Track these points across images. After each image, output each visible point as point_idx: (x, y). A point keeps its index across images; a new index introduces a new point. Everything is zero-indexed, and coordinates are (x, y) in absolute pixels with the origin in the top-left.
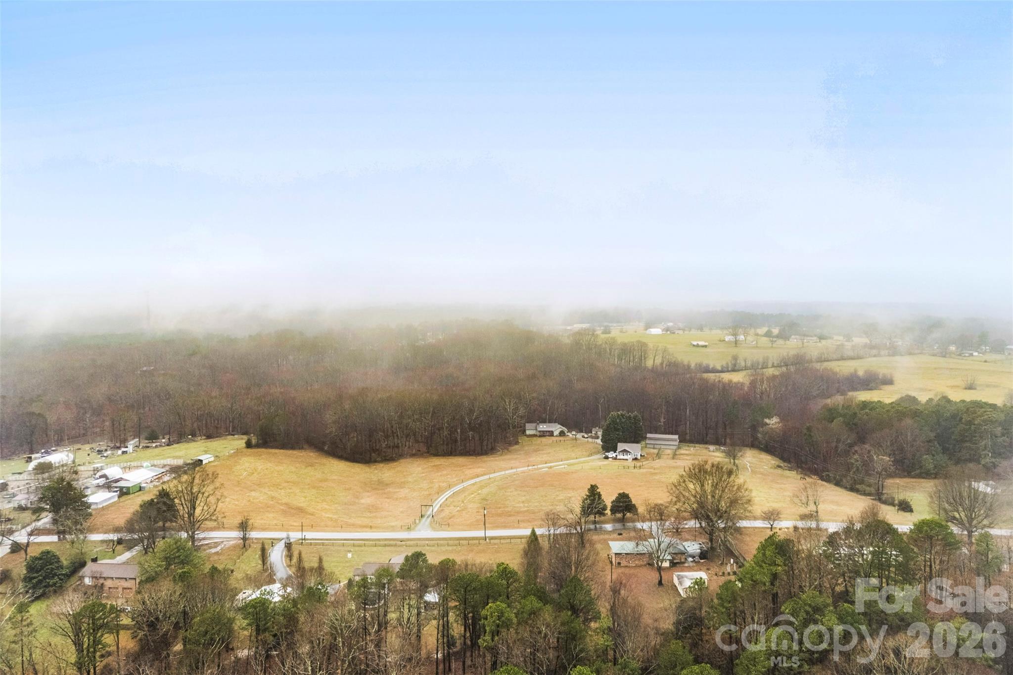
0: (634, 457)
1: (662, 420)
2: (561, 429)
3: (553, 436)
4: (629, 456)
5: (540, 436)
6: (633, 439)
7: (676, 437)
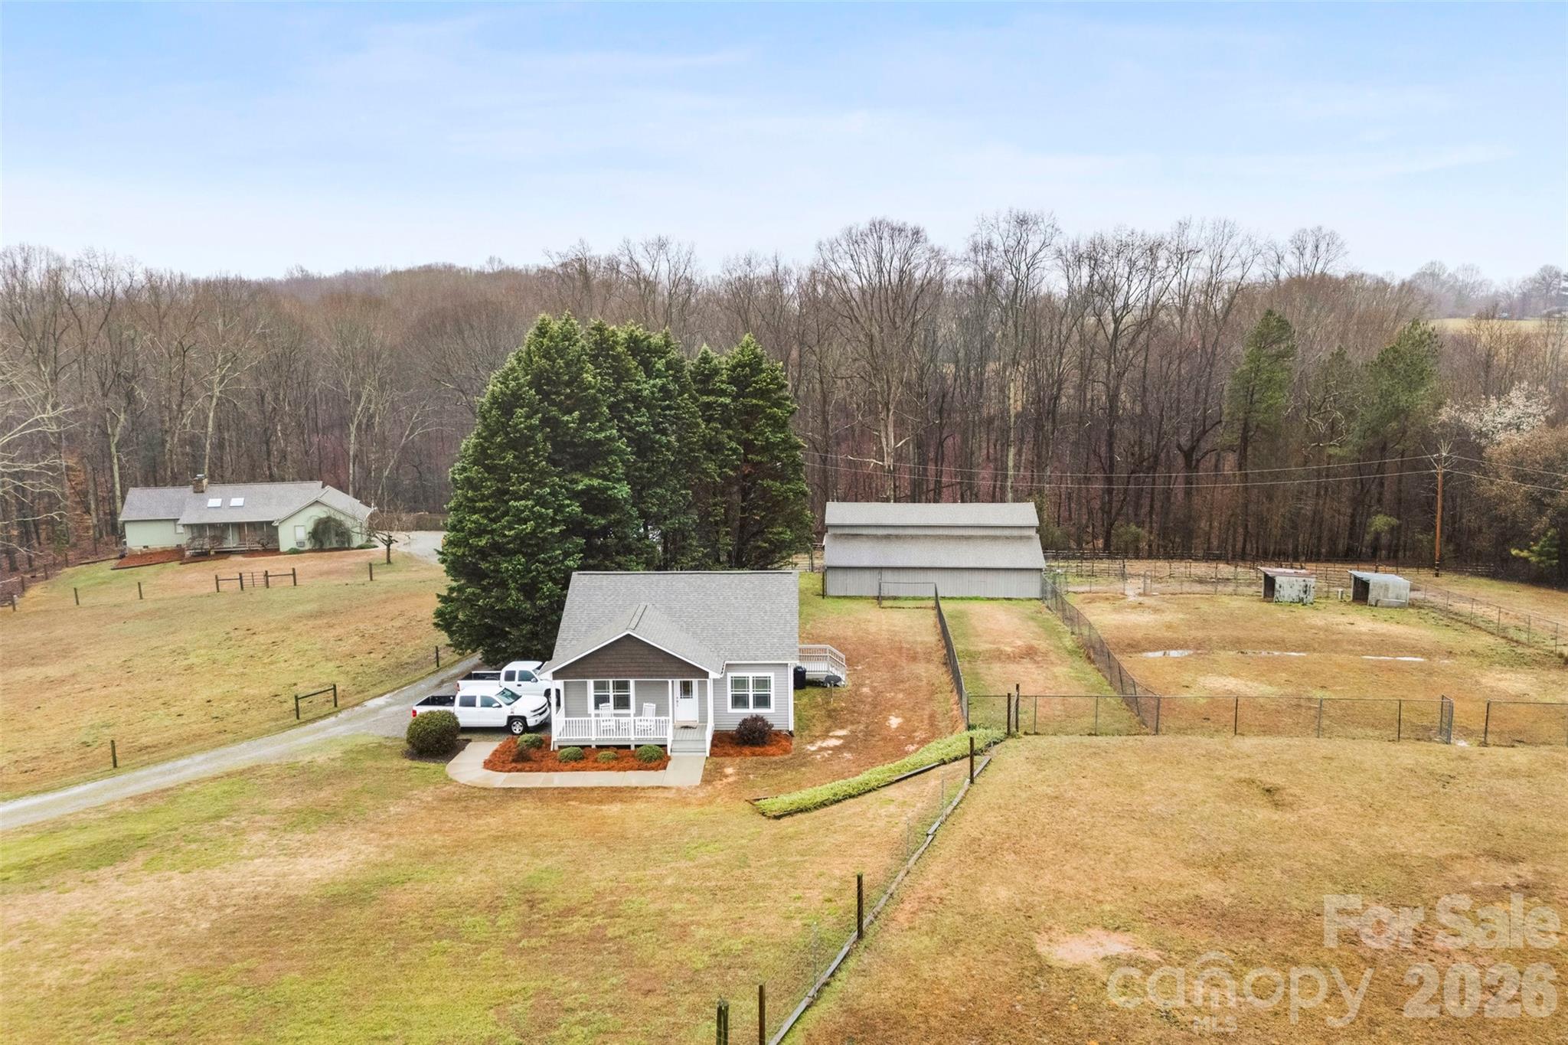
0: (734, 717)
1: (890, 441)
2: (319, 513)
3: (276, 551)
4: (685, 710)
5: (202, 556)
6: (727, 542)
7: (1025, 513)
